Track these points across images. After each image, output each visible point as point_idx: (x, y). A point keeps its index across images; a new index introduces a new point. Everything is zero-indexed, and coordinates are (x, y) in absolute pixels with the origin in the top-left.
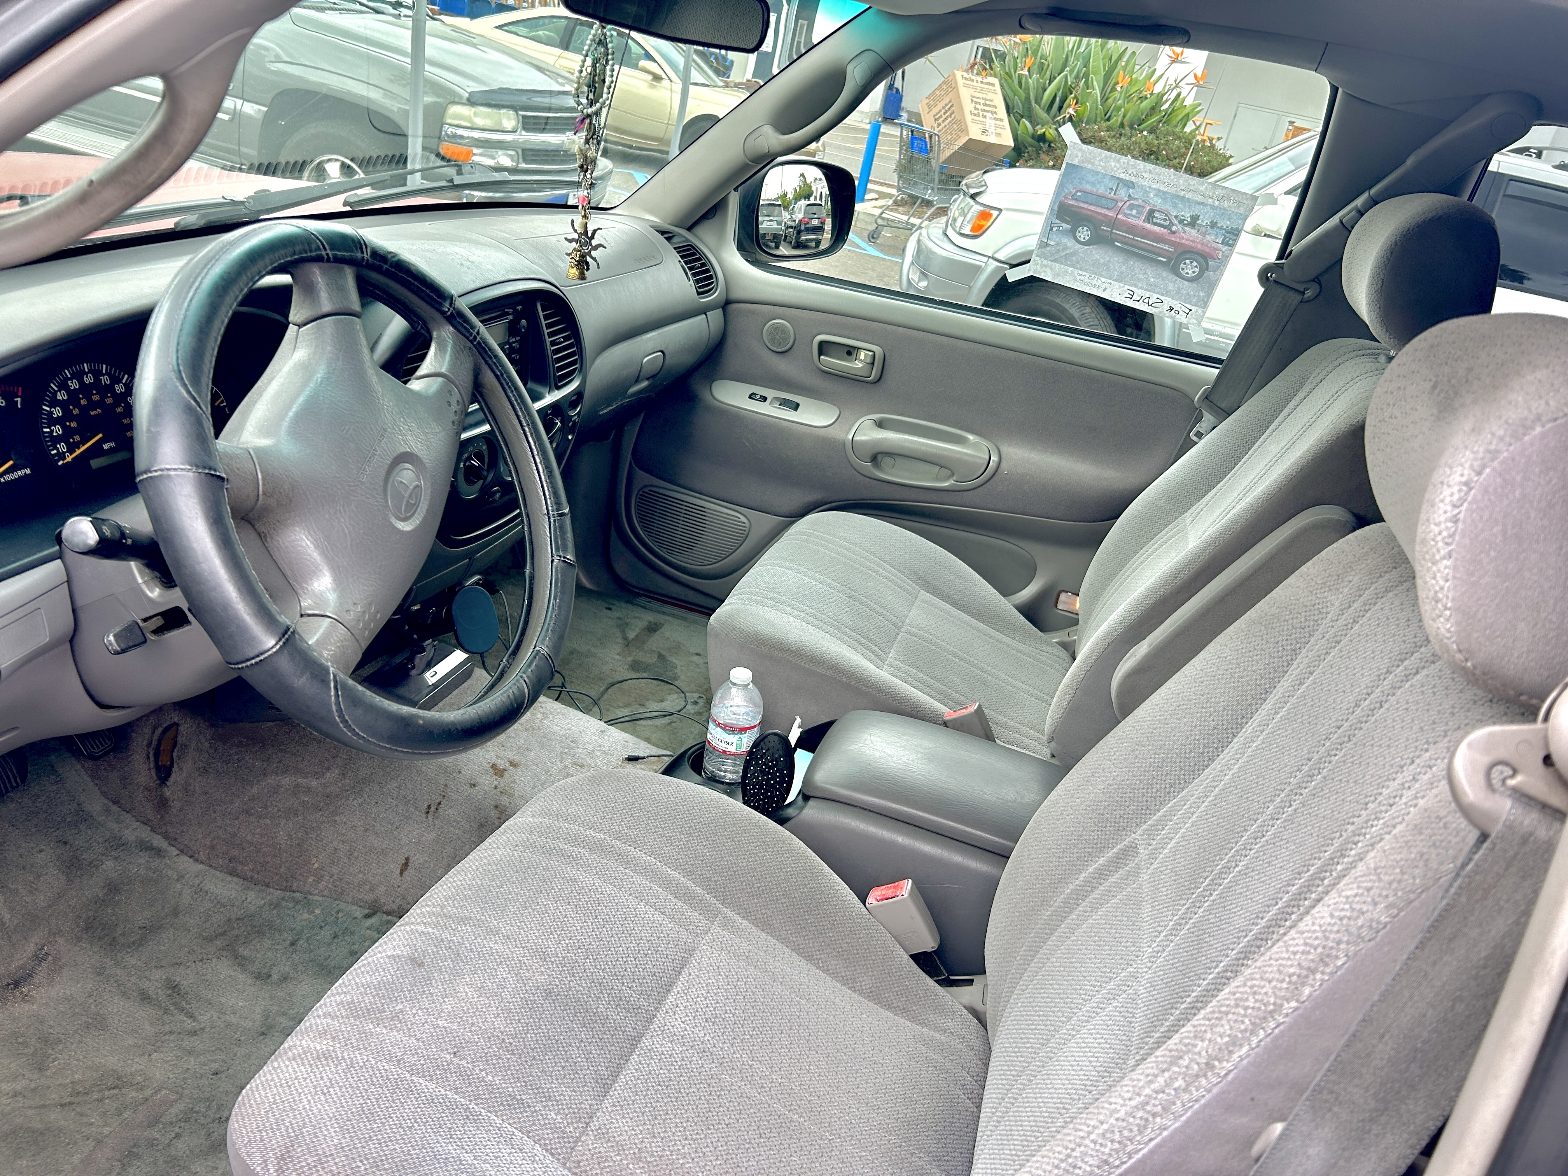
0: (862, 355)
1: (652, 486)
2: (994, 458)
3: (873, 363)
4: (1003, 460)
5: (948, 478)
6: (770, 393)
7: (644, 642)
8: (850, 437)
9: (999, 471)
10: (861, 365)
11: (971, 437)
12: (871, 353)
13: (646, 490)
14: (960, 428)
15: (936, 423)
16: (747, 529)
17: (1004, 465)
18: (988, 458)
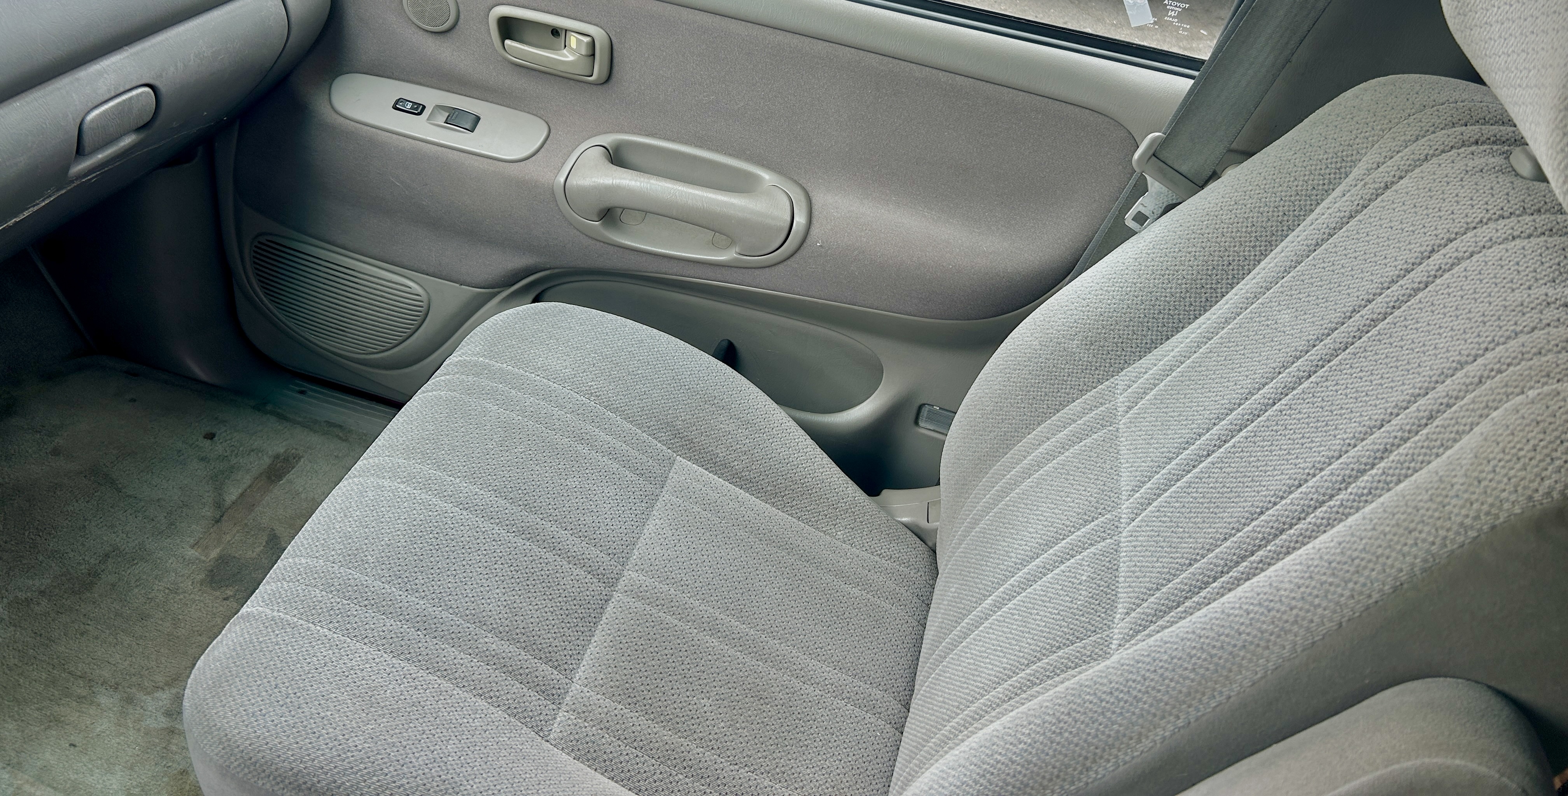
0: (573, 40)
1: (271, 234)
2: (800, 219)
3: (593, 55)
4: (814, 221)
5: (727, 247)
6: (429, 97)
7: (251, 507)
8: (562, 180)
9: (809, 241)
10: (571, 58)
11: (766, 176)
12: (586, 40)
13: (262, 239)
14: (750, 159)
15: (709, 149)
16: (425, 307)
17: (815, 231)
18: (789, 219)
